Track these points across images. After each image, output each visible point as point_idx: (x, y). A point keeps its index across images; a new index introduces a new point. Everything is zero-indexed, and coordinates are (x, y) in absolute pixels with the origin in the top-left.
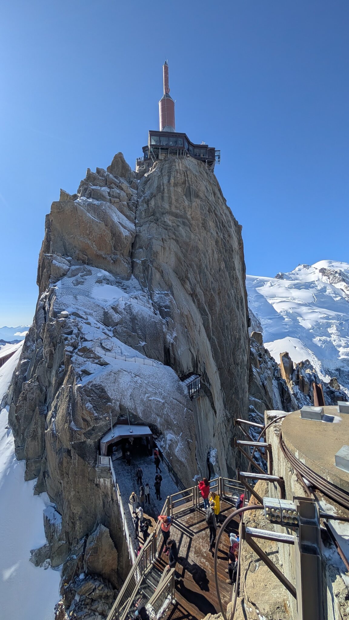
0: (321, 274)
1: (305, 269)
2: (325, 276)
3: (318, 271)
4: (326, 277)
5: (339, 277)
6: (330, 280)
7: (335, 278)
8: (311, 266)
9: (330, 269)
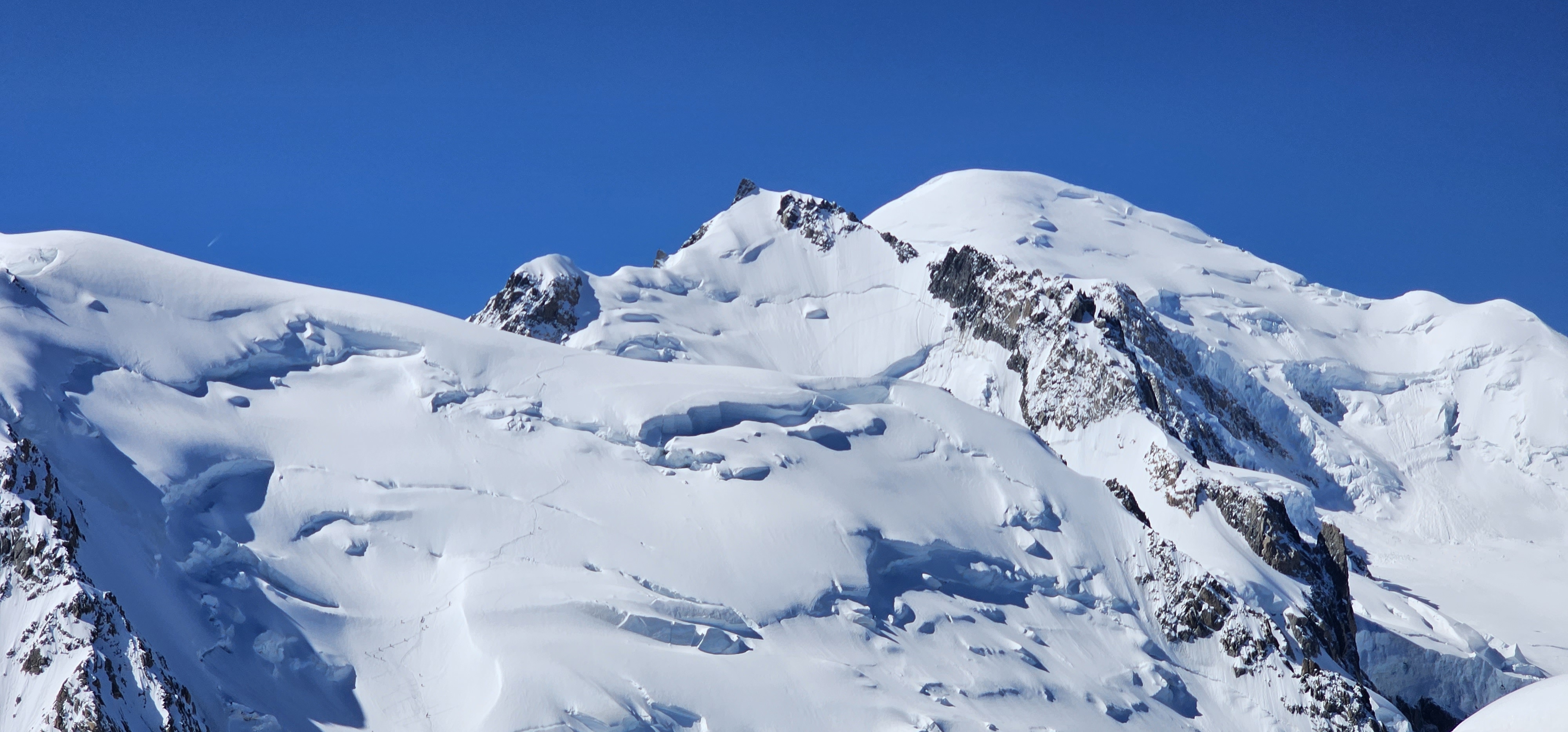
0: (945, 310)
1: (797, 237)
3: (917, 276)
4: (990, 346)
5: (1106, 354)
6: (1025, 384)
7: (1069, 364)
8: (853, 217)
9: (1029, 271)
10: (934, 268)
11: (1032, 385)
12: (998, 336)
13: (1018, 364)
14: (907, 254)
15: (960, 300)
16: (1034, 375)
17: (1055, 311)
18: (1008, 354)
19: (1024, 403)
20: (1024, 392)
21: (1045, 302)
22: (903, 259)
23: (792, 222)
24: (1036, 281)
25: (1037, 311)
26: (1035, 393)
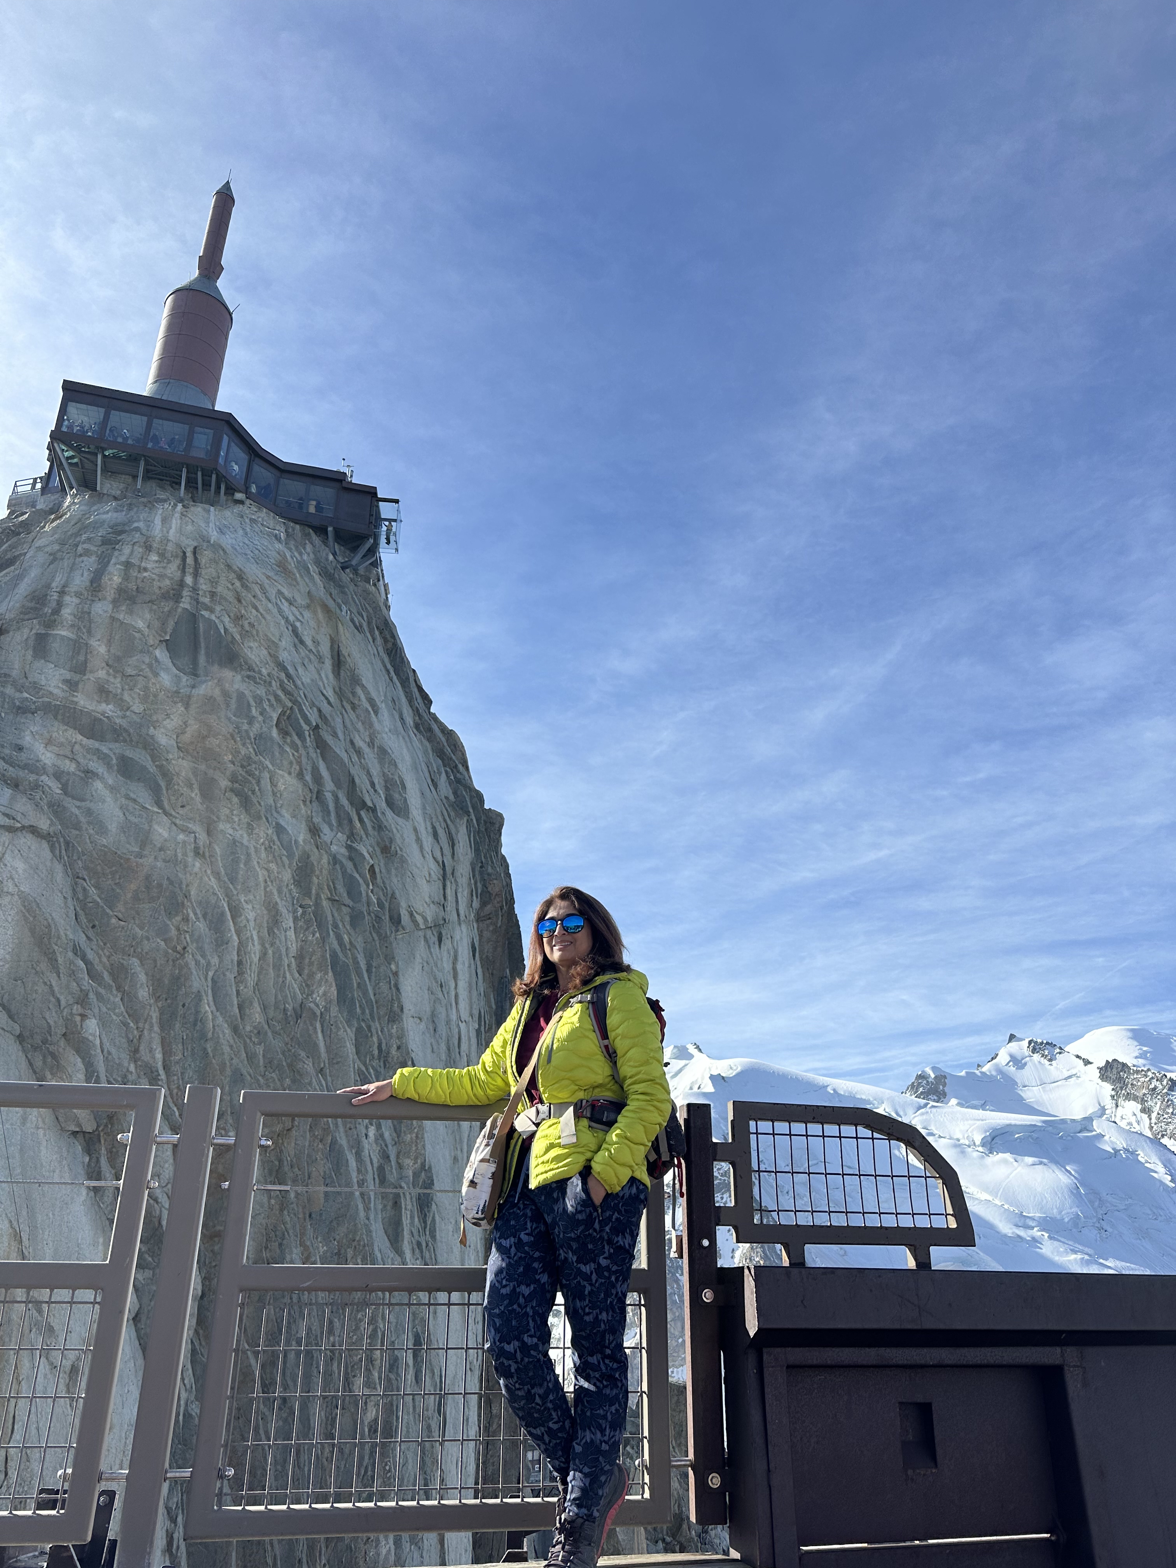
0: (1107, 1088)
1: (1036, 1057)
2: (1129, 1097)
3: (1093, 1072)
4: (1132, 1103)
6: (1150, 1119)
7: (1171, 1110)
8: (1061, 1048)
9: (1145, 1069)
10: (1100, 1069)
11: (1154, 1120)
12: (1135, 1098)
13: (1147, 1111)
14: (1087, 1062)
15: (1113, 1082)
16: (1154, 1115)
17: (1160, 1087)
18: (1140, 1106)
19: (1151, 1128)
20: (1150, 1123)
21: (1154, 1083)
22: (1086, 1065)
23: (1034, 1051)
24: (1149, 1073)
25: (1152, 1086)
26: (1156, 1124)
